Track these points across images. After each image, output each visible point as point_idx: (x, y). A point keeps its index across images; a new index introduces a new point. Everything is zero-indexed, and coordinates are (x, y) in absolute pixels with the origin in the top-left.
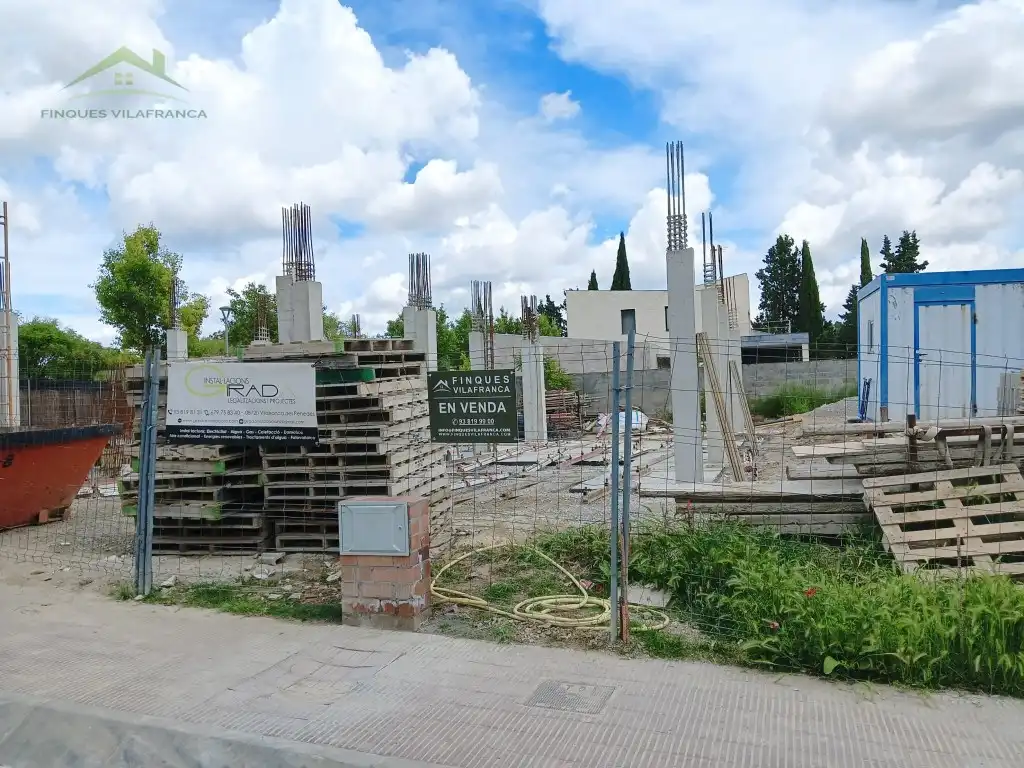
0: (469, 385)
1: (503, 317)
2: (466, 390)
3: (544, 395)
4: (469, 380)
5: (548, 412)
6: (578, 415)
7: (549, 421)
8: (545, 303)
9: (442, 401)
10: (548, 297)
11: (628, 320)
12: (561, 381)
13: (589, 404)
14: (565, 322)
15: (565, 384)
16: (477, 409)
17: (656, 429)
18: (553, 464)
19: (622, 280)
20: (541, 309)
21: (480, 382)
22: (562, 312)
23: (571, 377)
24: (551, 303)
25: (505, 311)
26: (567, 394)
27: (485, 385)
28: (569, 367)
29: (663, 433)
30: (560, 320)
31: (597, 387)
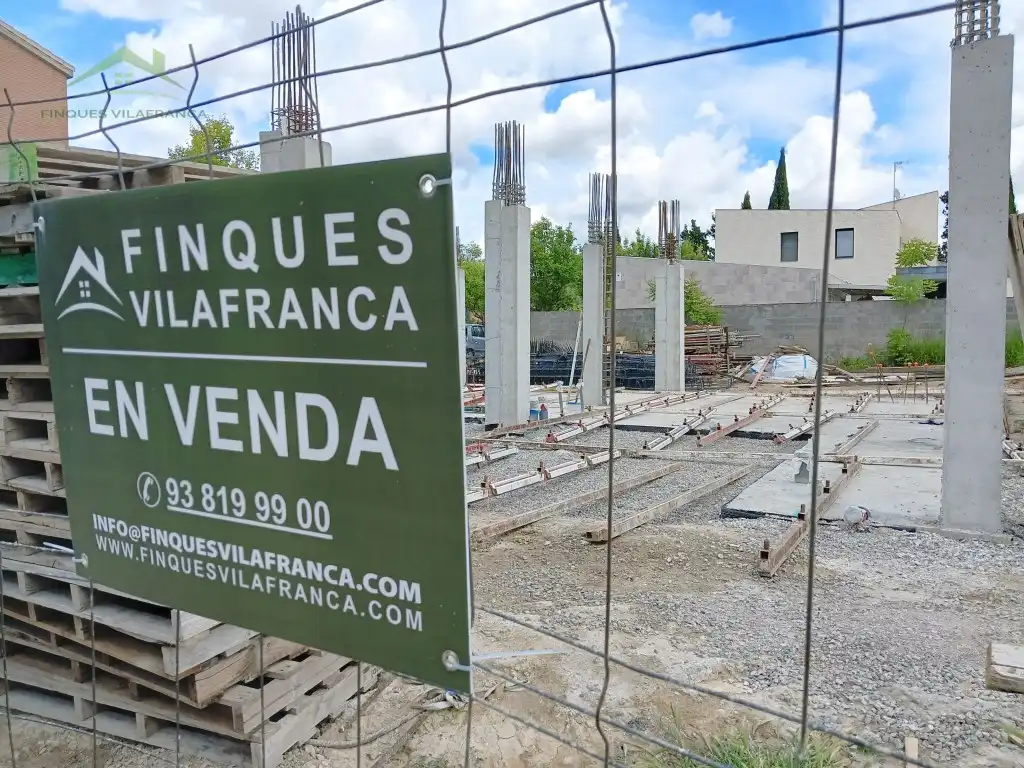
0: (196, 278)
1: (639, 241)
2: (185, 310)
3: (682, 331)
4: (194, 249)
5: (687, 353)
6: (725, 357)
7: (688, 363)
8: (690, 228)
9: (97, 367)
10: (693, 222)
11: (789, 244)
12: (706, 314)
13: (740, 343)
14: (712, 250)
15: (710, 319)
16: (240, 431)
17: (831, 379)
18: (692, 432)
19: (779, 199)
20: (684, 235)
21: (248, 262)
22: (709, 238)
23: (718, 310)
24: (696, 229)
25: (641, 233)
26: (713, 330)
27: (272, 277)
28: (716, 297)
29: (841, 384)
30: (706, 248)
31: (752, 322)
